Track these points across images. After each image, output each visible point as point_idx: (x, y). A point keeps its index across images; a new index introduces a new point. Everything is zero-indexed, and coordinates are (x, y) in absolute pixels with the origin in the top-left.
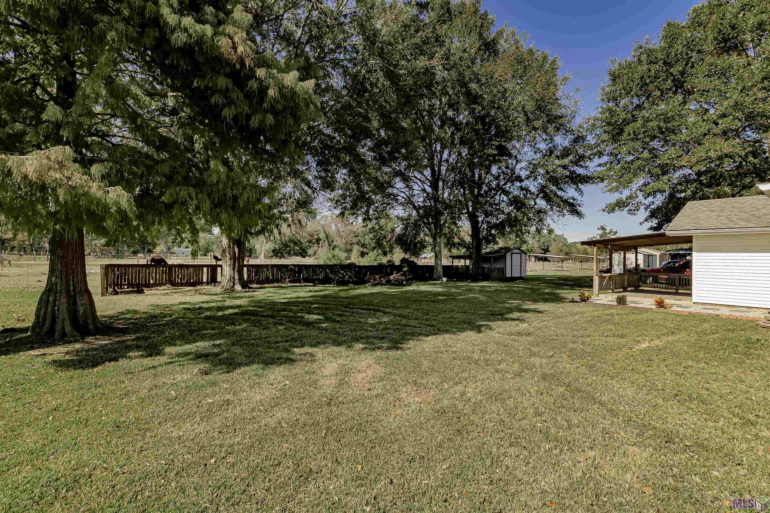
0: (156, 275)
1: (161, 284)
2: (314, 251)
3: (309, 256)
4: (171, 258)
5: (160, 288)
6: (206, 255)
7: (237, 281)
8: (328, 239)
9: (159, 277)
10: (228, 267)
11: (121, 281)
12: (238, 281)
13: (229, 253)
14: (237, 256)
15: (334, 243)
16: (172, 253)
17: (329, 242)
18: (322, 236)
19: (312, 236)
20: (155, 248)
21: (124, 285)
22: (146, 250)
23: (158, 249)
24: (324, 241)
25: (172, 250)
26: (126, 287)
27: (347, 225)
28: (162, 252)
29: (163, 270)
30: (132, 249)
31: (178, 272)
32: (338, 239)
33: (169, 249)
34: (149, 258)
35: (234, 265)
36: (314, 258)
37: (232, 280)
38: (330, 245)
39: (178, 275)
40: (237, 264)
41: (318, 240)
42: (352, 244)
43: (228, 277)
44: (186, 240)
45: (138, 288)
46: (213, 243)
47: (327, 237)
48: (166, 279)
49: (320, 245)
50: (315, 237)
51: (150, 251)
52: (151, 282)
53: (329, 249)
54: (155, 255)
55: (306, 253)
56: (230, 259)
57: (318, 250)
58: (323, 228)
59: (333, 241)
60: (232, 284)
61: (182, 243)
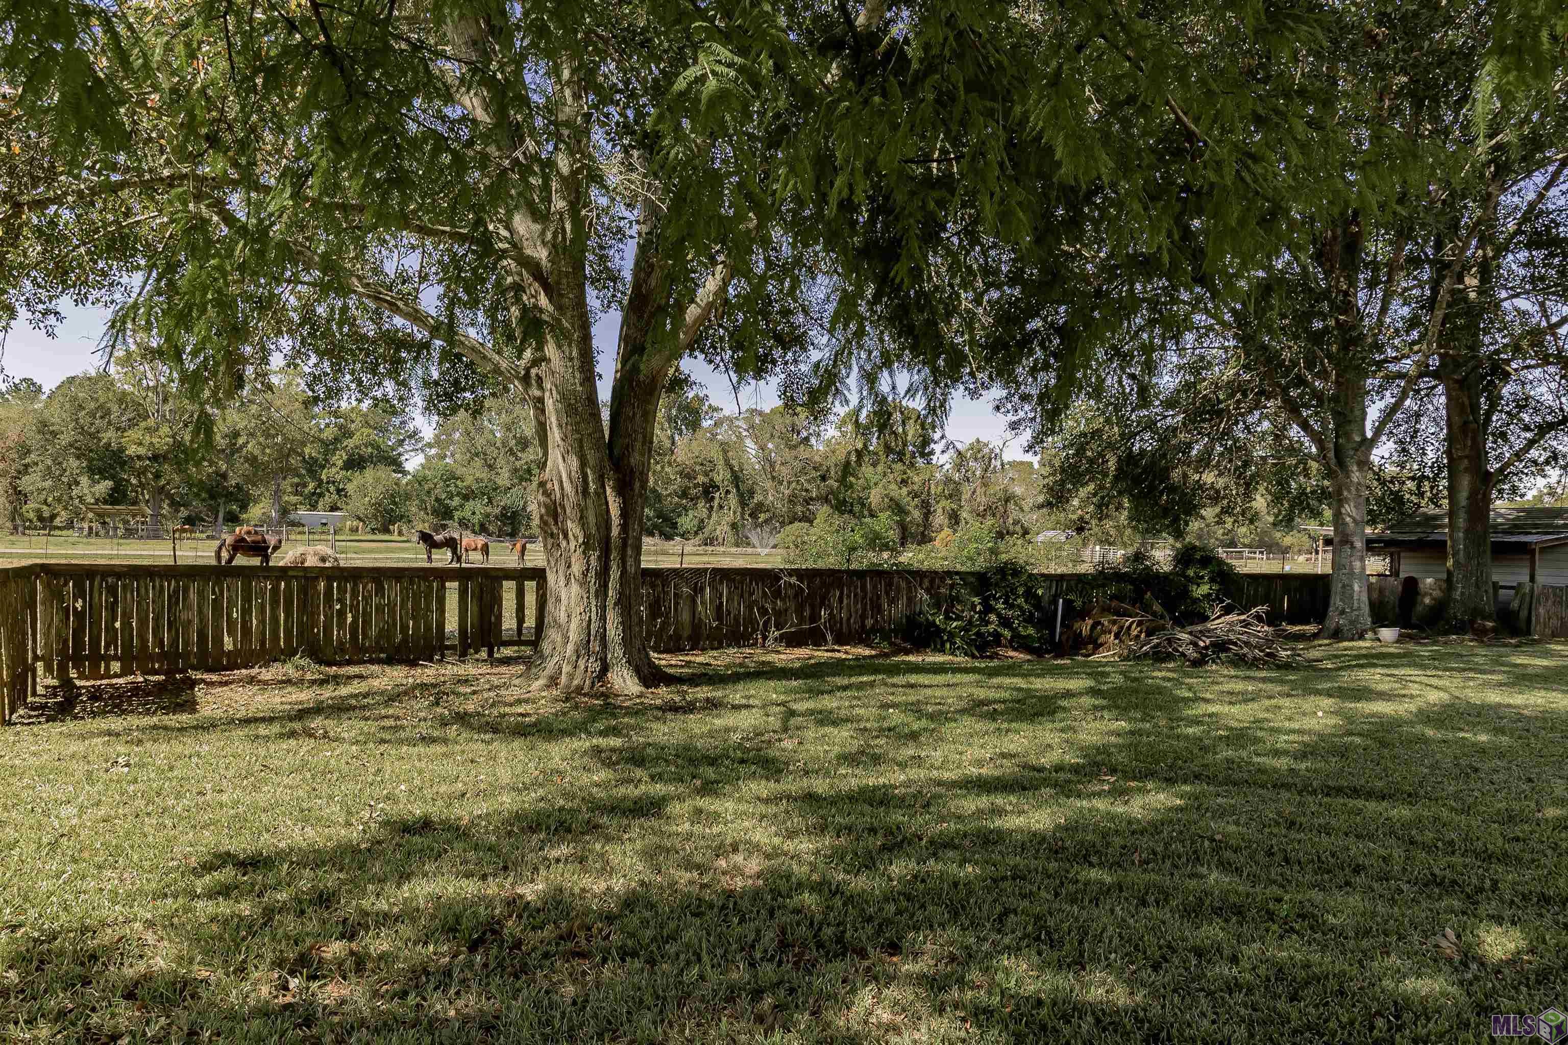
0: (246, 612)
1: (268, 656)
2: (696, 522)
3: (682, 536)
4: (293, 537)
5: (266, 674)
6: (387, 531)
7: (616, 652)
8: (737, 487)
9: (262, 622)
10: (575, 588)
11: (95, 642)
12: (619, 652)
13: (582, 520)
14: (615, 532)
15: (758, 498)
16: (293, 524)
17: (741, 495)
18: (721, 476)
19: (689, 477)
20: (244, 507)
21: (108, 659)
22: (221, 515)
23: (255, 512)
24: (728, 492)
25: (291, 517)
26: (116, 666)
27: (795, 447)
28: (265, 520)
29: (275, 590)
30: (184, 513)
31: (341, 601)
32: (768, 484)
33: (284, 512)
34: (229, 539)
35: (603, 574)
36: (697, 540)
37: (595, 646)
38: (743, 504)
39: (341, 614)
40: (615, 574)
41: (709, 490)
42: (808, 501)
43: (574, 635)
44: (332, 489)
45: (169, 673)
46: (408, 497)
47: (736, 479)
48: (288, 632)
49: (716, 503)
50: (701, 479)
51: (233, 519)
52: (228, 643)
53: (743, 514)
54: (245, 528)
55: (674, 525)
56: (587, 545)
57: (709, 517)
58: (725, 452)
59: (752, 493)
60: (597, 666)
61: (321, 495)
